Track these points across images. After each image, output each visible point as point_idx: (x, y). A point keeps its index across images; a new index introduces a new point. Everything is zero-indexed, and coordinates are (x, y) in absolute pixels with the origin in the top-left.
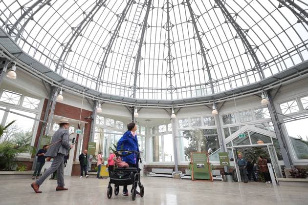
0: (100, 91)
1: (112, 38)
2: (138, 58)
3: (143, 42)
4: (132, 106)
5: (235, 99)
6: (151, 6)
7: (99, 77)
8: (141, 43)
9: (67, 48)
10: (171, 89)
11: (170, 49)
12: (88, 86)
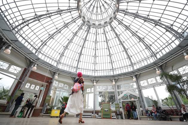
0: (58, 67)
1: (69, 42)
2: (81, 54)
3: (84, 47)
4: (74, 77)
5: (123, 78)
6: (89, 32)
7: (59, 60)
8: (83, 47)
9: (44, 43)
10: (95, 71)
11: (96, 52)
12: (52, 64)
